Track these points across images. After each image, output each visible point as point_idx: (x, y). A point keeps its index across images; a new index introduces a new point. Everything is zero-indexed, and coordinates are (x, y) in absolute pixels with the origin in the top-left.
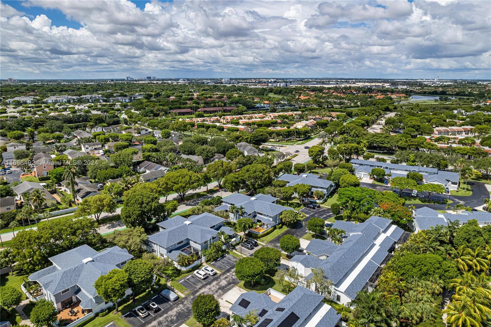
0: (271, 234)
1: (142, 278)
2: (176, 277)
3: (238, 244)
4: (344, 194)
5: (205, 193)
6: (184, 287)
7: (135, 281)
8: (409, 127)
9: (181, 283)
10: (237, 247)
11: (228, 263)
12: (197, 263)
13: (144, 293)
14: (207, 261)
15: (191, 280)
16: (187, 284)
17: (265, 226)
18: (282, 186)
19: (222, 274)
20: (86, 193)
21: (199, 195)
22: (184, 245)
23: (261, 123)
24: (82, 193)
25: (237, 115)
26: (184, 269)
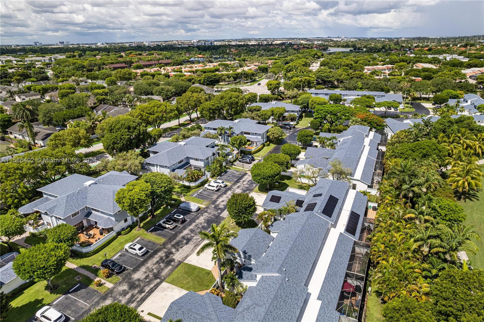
0: (262, 151)
1: (165, 188)
2: (187, 193)
3: (235, 161)
4: (321, 110)
5: (178, 127)
6: (200, 199)
7: (158, 191)
8: (343, 66)
9: (196, 197)
10: (235, 163)
11: (234, 176)
12: (203, 178)
13: (160, 210)
14: (212, 177)
15: (204, 193)
16: (201, 197)
17: (255, 145)
18: (259, 110)
19: (233, 185)
20: (45, 135)
21: (171, 129)
22: (185, 164)
23: (205, 70)
24: (40, 136)
25: (177, 66)
26: (193, 185)
